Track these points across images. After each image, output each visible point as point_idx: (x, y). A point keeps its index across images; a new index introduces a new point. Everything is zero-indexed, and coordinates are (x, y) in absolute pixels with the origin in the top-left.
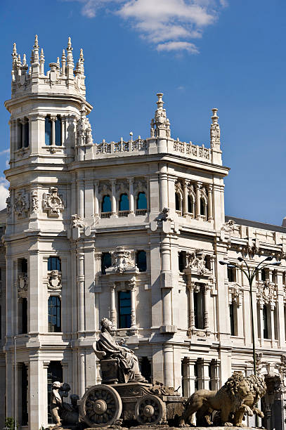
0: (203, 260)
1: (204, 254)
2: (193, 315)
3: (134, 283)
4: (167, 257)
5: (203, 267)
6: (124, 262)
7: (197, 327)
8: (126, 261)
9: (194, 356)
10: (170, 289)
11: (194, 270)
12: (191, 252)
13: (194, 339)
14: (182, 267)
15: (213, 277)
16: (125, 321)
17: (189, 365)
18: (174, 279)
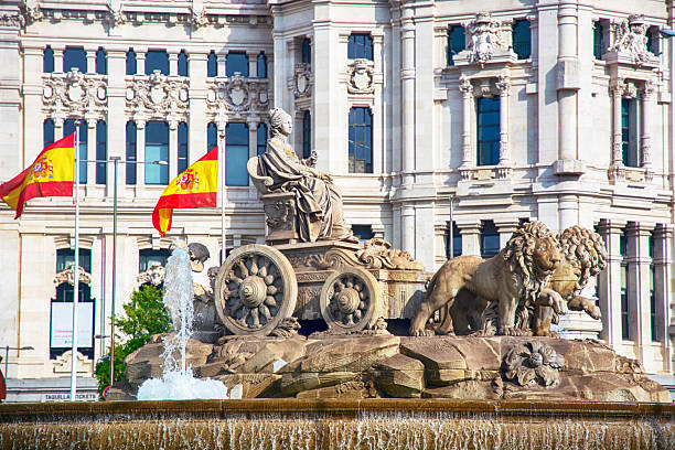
0: (642, 36)
1: (647, 23)
2: (619, 140)
3: (507, 81)
4: (569, 31)
5: (643, 48)
6: (488, 40)
7: (626, 163)
8: (492, 40)
9: (619, 218)
10: (575, 91)
11: (625, 55)
12: (619, 21)
13: (621, 186)
14: (600, 50)
15: (664, 67)
16: (489, 150)
17: (609, 233)
18: (584, 72)
